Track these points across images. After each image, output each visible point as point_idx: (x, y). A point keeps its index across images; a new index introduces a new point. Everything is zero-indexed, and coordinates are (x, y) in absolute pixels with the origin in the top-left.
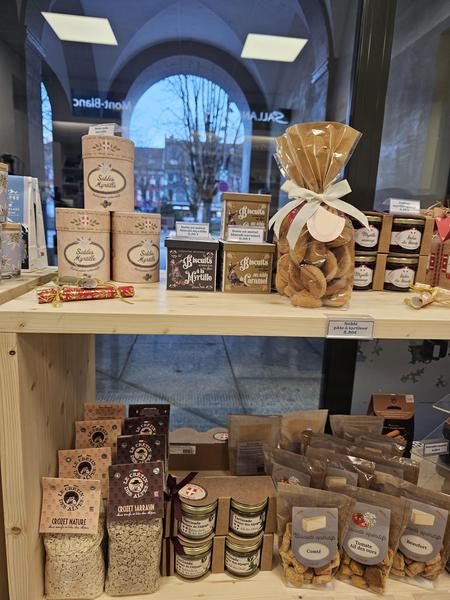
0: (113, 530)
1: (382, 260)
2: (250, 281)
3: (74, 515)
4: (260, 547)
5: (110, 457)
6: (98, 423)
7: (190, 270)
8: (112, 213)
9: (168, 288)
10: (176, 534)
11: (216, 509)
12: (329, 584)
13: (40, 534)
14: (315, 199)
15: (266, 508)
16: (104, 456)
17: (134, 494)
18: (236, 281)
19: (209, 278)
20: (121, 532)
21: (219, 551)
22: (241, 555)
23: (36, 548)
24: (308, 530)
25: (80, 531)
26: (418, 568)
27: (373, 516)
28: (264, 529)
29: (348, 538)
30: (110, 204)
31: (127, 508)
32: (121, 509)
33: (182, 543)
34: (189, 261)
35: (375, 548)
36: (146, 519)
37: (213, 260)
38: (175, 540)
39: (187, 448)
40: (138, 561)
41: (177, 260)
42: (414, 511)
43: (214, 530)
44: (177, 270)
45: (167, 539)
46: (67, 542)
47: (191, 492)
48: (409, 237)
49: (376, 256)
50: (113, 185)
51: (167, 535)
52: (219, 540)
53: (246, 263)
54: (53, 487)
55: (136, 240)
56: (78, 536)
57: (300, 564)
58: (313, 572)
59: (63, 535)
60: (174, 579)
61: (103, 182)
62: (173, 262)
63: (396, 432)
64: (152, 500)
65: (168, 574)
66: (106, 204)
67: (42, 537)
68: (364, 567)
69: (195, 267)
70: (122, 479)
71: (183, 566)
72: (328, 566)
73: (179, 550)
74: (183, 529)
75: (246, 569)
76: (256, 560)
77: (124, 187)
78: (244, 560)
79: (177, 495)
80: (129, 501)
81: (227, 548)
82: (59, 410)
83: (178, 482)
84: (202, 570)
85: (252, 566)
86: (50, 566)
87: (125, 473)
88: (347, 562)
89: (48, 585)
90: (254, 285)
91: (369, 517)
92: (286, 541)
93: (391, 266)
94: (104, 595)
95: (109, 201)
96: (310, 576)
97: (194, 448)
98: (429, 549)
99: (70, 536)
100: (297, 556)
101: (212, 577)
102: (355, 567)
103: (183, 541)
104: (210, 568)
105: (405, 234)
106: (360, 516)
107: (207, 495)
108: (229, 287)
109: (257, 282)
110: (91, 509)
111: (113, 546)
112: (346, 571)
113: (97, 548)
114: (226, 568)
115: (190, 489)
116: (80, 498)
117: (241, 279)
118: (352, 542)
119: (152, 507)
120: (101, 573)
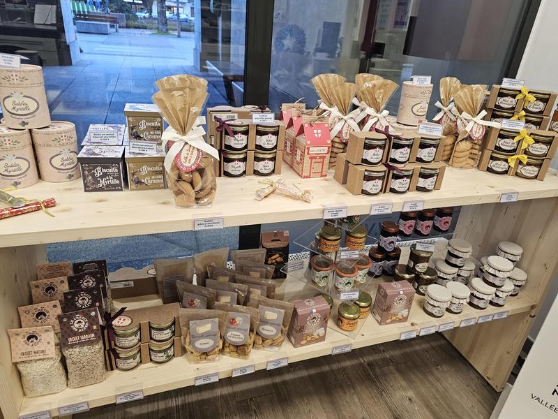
0: (67, 353)
1: (251, 155)
2: (150, 182)
3: (36, 348)
4: (173, 344)
5: (59, 306)
6: (48, 281)
7: (101, 177)
8: (30, 131)
9: (86, 191)
10: (113, 347)
11: (140, 329)
12: (217, 359)
13: (13, 363)
14: (181, 140)
15: (174, 323)
16: (55, 306)
17: (79, 329)
18: (139, 182)
19: (118, 182)
20: (73, 353)
21: (145, 351)
22: (160, 352)
23: (12, 372)
24: (200, 332)
25: (42, 357)
26: (269, 342)
27: (241, 319)
28: (174, 335)
29: (227, 332)
30: (27, 123)
31: (76, 338)
32: (70, 339)
33: (118, 352)
34: (99, 171)
35: (242, 336)
36: (90, 343)
37: (119, 169)
38: (114, 351)
39: (127, 283)
40: (87, 367)
41: (89, 171)
42: (266, 312)
43: (140, 340)
44: (90, 178)
45: (108, 350)
46: (35, 364)
47: (121, 321)
48: (267, 140)
49: (246, 153)
50: (27, 109)
51: (108, 348)
52: (144, 346)
53: (145, 170)
54: (17, 335)
55: (55, 150)
56: (43, 360)
57: (197, 351)
58: (205, 354)
59: (31, 361)
60: (116, 372)
61: (18, 107)
62: (86, 172)
63: (277, 255)
64: (93, 331)
65: (112, 369)
66: (24, 124)
67: (15, 364)
68: (237, 347)
69: (105, 175)
70: (68, 321)
71: (121, 364)
72: (214, 349)
73: (117, 356)
74: (118, 344)
75: (164, 358)
76: (170, 352)
77: (38, 108)
78: (162, 354)
79: (111, 325)
80: (75, 334)
81: (150, 349)
82: (13, 278)
83: (112, 316)
84: (134, 364)
85: (168, 356)
86: (24, 379)
87: (70, 318)
88: (227, 345)
89: (26, 390)
90: (153, 184)
91: (239, 320)
92: (188, 340)
93: (257, 159)
94: (68, 388)
95: (26, 121)
96: (204, 356)
97: (132, 282)
98: (274, 331)
99: (36, 361)
100: (194, 347)
101: (142, 366)
102: (232, 347)
103: (118, 350)
104: (141, 362)
105: (265, 137)
106: (233, 320)
107: (132, 322)
108: (134, 187)
109: (155, 182)
110: (48, 343)
111: (68, 361)
112: (227, 350)
113: (58, 364)
114: (151, 360)
115: (120, 319)
116: (39, 338)
117: (143, 181)
118: (229, 334)
119: (93, 335)
120: (64, 378)
